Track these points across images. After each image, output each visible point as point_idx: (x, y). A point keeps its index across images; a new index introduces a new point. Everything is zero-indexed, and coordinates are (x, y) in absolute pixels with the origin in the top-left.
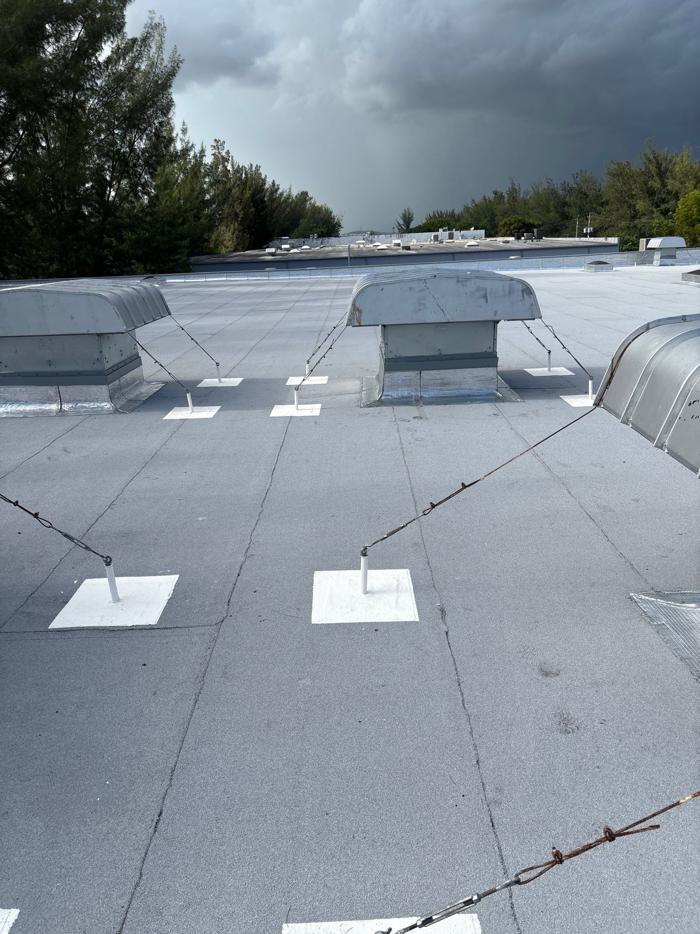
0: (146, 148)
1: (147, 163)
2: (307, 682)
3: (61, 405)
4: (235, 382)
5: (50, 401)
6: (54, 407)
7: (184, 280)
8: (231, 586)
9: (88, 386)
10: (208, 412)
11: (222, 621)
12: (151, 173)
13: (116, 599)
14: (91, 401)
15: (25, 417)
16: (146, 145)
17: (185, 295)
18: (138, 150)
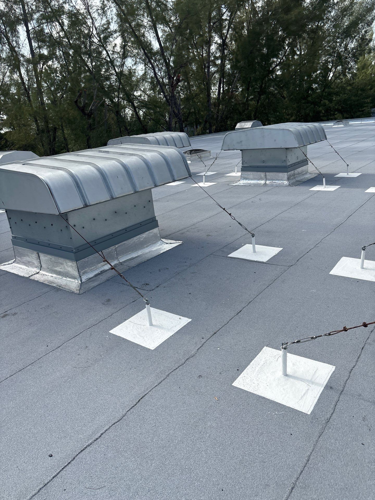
0: (355, 47)
1: (354, 55)
2: (314, 291)
3: (266, 181)
4: (356, 175)
5: (261, 179)
6: (263, 182)
7: (360, 122)
8: (302, 255)
9: (279, 173)
10: (332, 188)
11: (292, 266)
12: (355, 61)
13: (254, 251)
14: (279, 180)
15: (250, 186)
16: (355, 45)
17: (356, 130)
18: (350, 49)
